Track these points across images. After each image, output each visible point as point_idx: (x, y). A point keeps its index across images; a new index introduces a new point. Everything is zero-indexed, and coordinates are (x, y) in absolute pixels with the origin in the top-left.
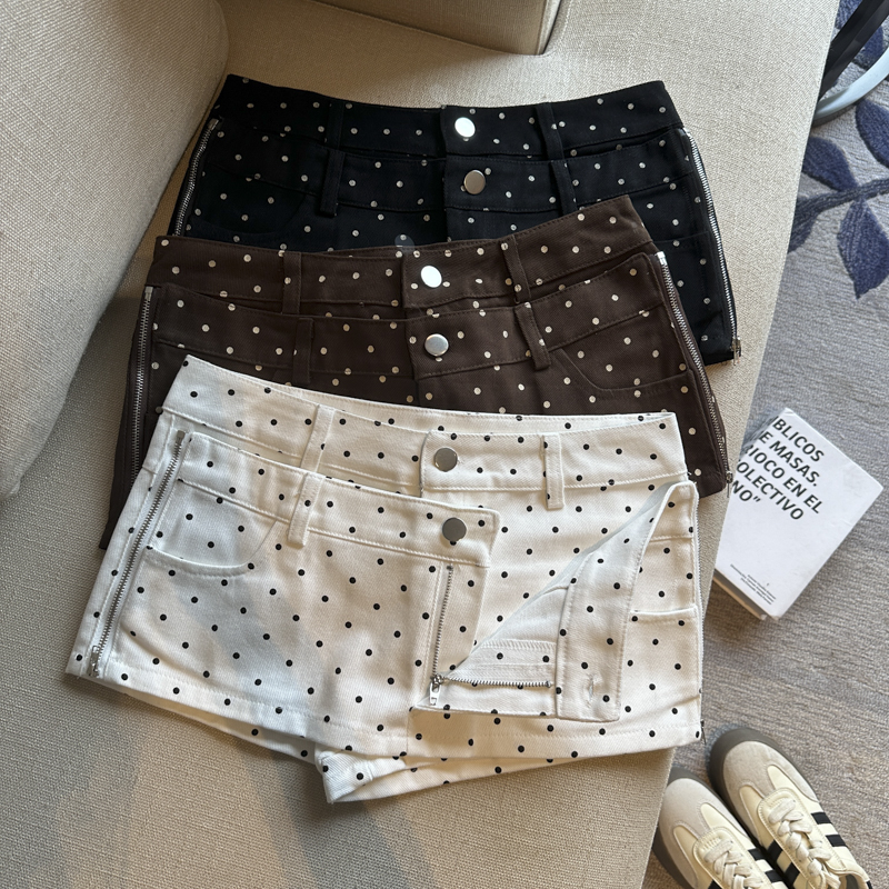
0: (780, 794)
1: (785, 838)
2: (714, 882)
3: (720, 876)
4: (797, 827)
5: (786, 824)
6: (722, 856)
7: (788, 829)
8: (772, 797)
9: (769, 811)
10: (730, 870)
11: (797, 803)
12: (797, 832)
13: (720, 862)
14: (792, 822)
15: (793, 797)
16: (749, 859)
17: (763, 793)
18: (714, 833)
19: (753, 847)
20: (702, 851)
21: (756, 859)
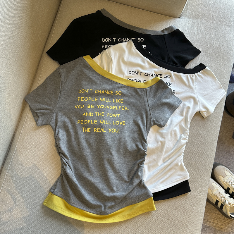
0: (228, 176)
1: (230, 186)
2: (217, 200)
3: (218, 198)
4: (233, 183)
5: (230, 183)
6: (218, 194)
7: (231, 184)
8: (226, 178)
9: (226, 180)
10: (221, 197)
11: (232, 178)
12: (233, 184)
13: (218, 195)
14: (231, 182)
15: (231, 177)
16: (224, 194)
17: (224, 177)
18: (216, 189)
19: (225, 191)
20: (213, 193)
21: (226, 194)
